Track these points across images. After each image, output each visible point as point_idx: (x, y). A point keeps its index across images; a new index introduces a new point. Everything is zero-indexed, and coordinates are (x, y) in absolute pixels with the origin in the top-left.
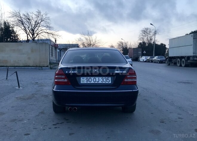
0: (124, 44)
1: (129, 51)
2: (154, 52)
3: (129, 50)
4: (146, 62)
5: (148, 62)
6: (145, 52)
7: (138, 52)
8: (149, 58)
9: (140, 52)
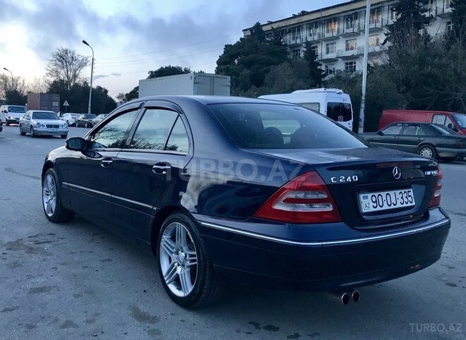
0: (10, 80)
1: (28, 100)
2: (90, 104)
3: (29, 97)
4: (73, 125)
5: (78, 126)
6: (66, 104)
7: (52, 104)
8: (81, 117)
9: (56, 104)
